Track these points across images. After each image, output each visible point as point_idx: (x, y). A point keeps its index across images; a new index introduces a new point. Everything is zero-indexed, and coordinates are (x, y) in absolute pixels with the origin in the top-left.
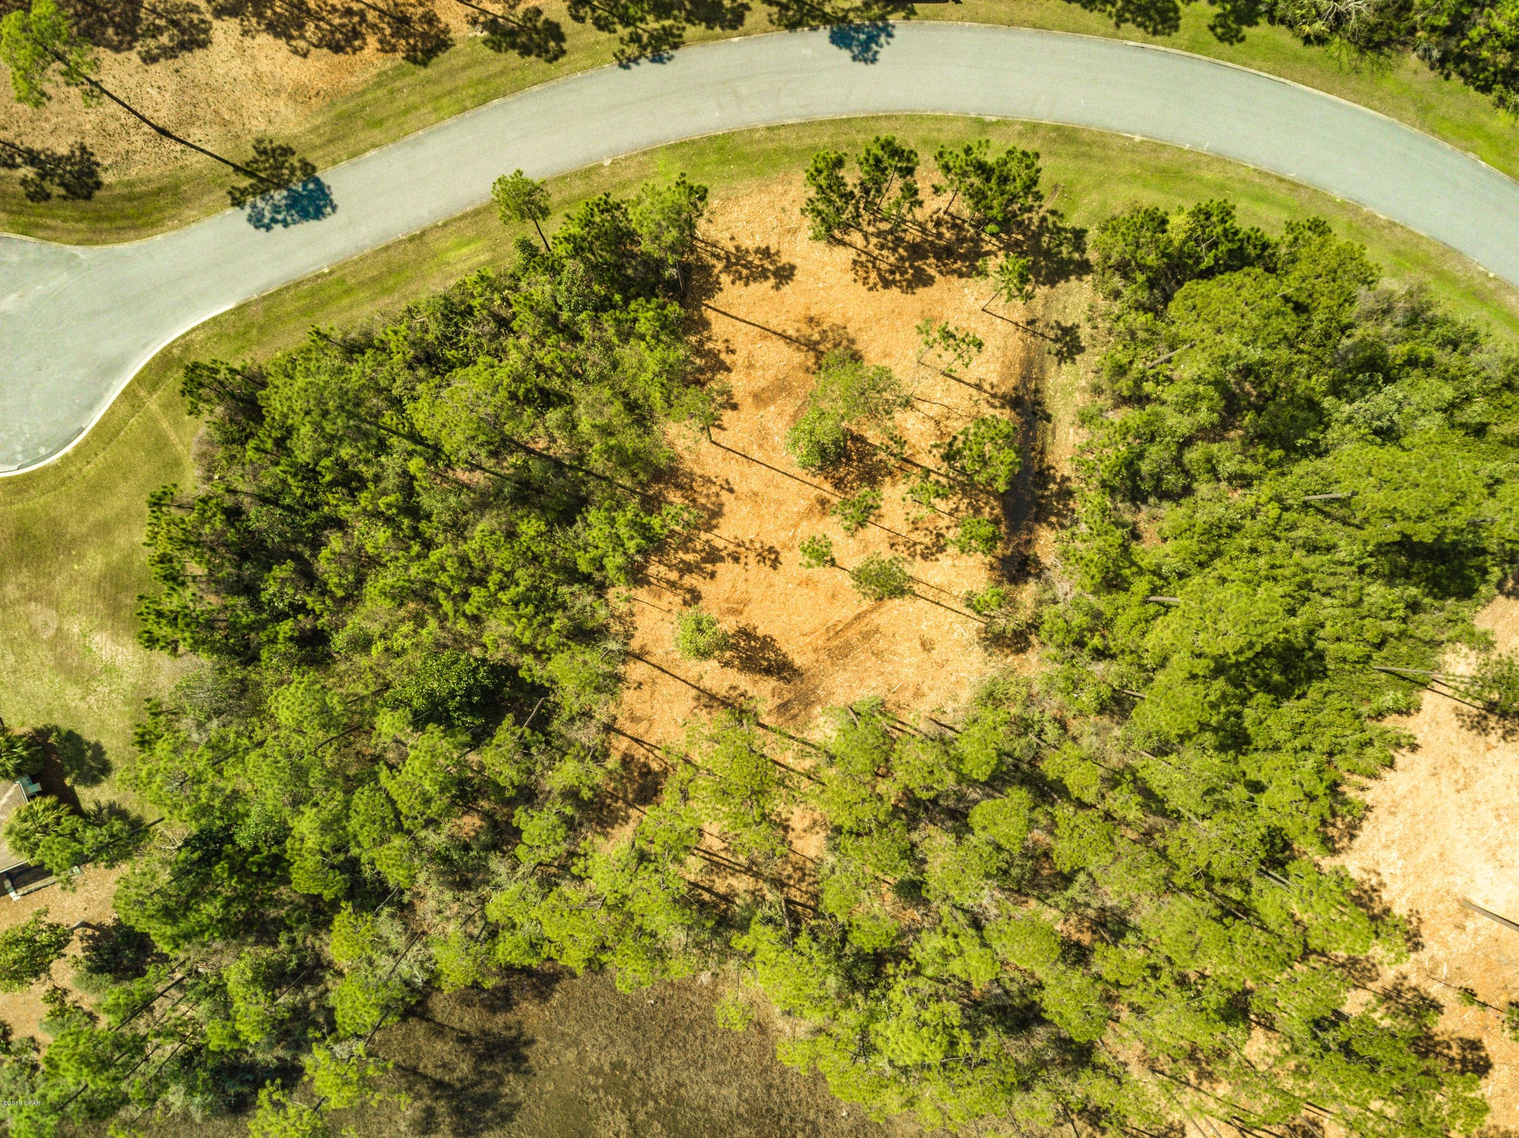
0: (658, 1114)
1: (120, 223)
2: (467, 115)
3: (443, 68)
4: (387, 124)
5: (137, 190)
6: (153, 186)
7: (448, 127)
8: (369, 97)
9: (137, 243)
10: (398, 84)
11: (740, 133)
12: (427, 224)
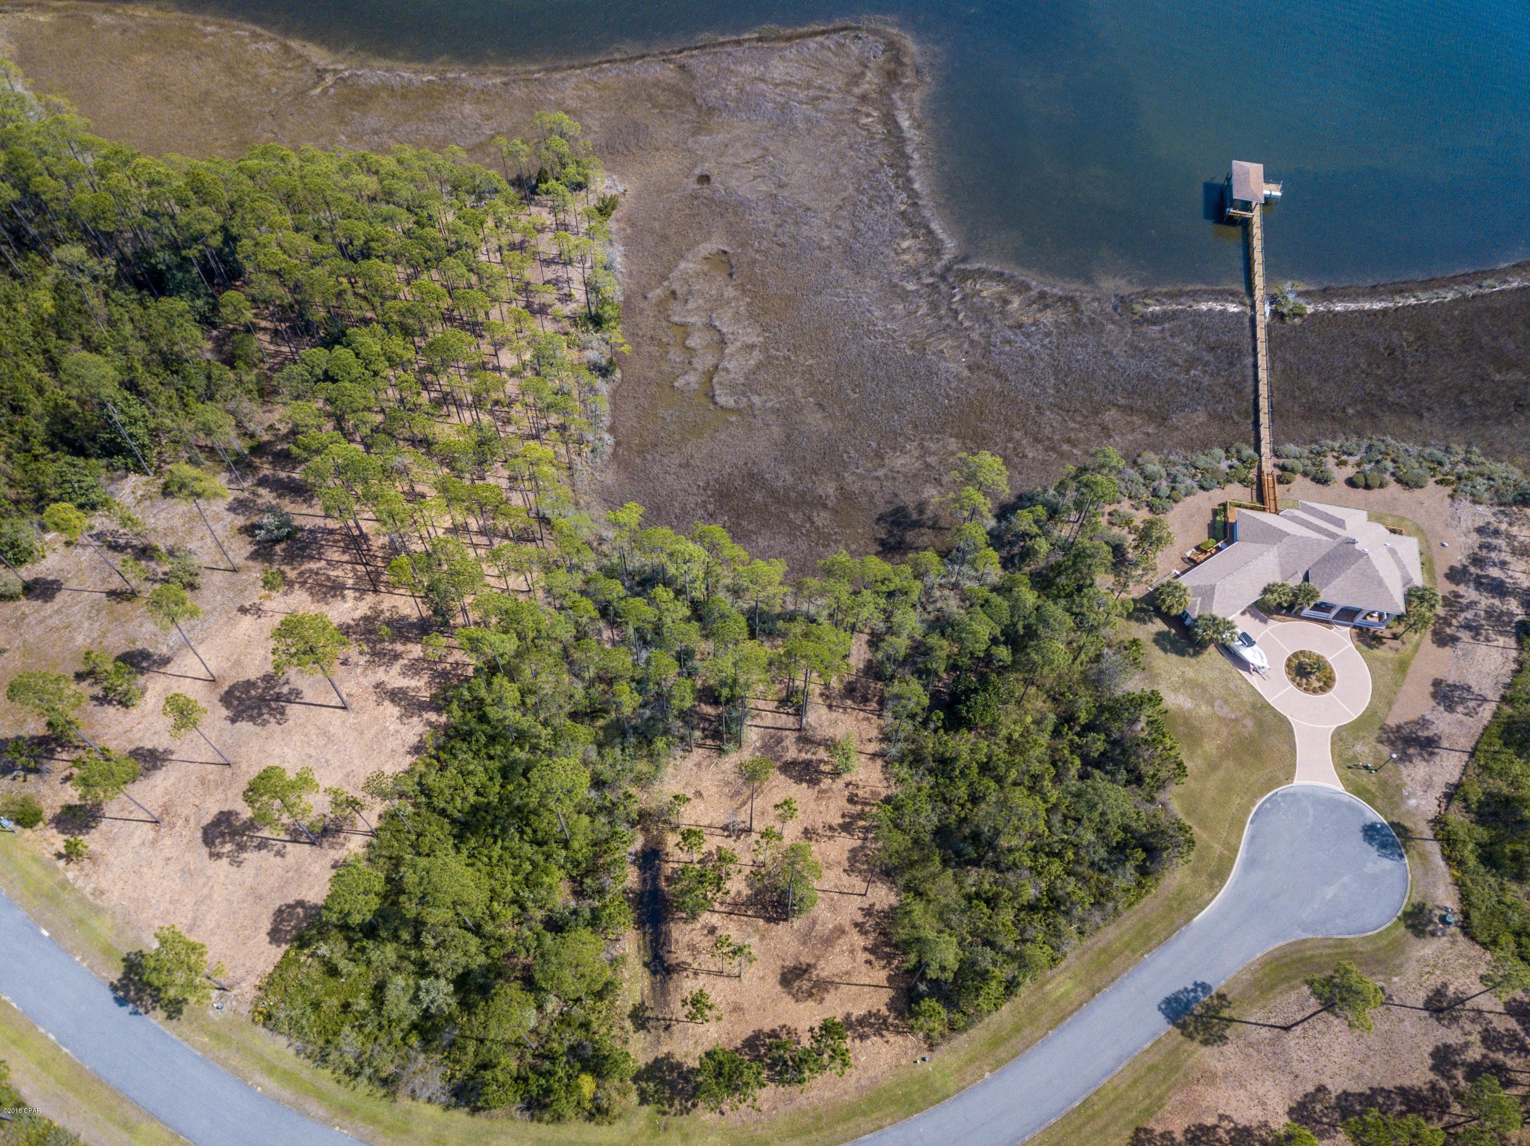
1: (1288, 960)
8: (1164, 1087)
9: (1270, 948)
10: (1148, 1101)
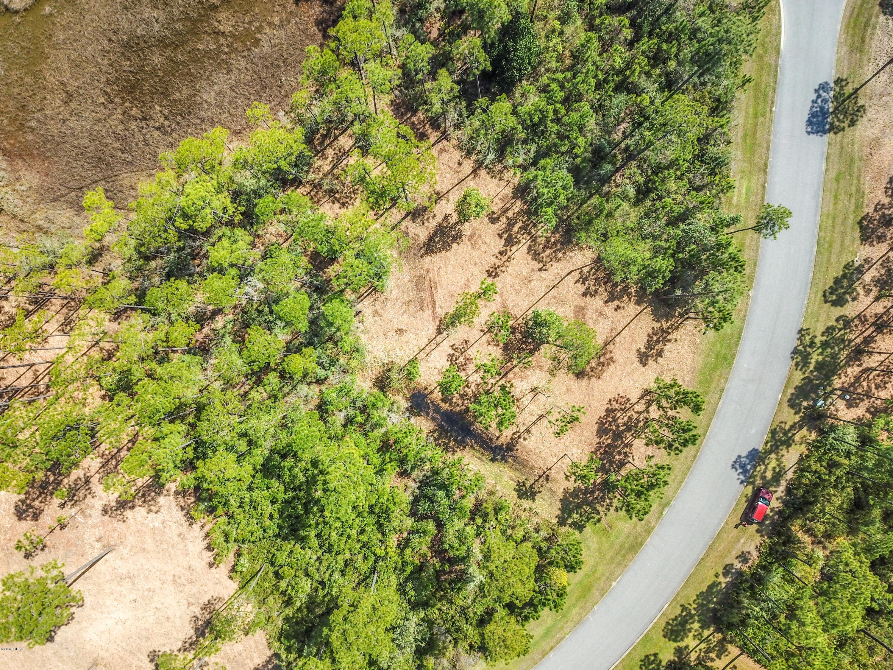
0: (219, 51)
2: (817, 230)
3: (849, 230)
4: (835, 184)
5: (869, 30)
6: (867, 39)
7: (816, 215)
8: (855, 181)
9: (842, 13)
10: (853, 201)
11: (729, 373)
12: (769, 177)
